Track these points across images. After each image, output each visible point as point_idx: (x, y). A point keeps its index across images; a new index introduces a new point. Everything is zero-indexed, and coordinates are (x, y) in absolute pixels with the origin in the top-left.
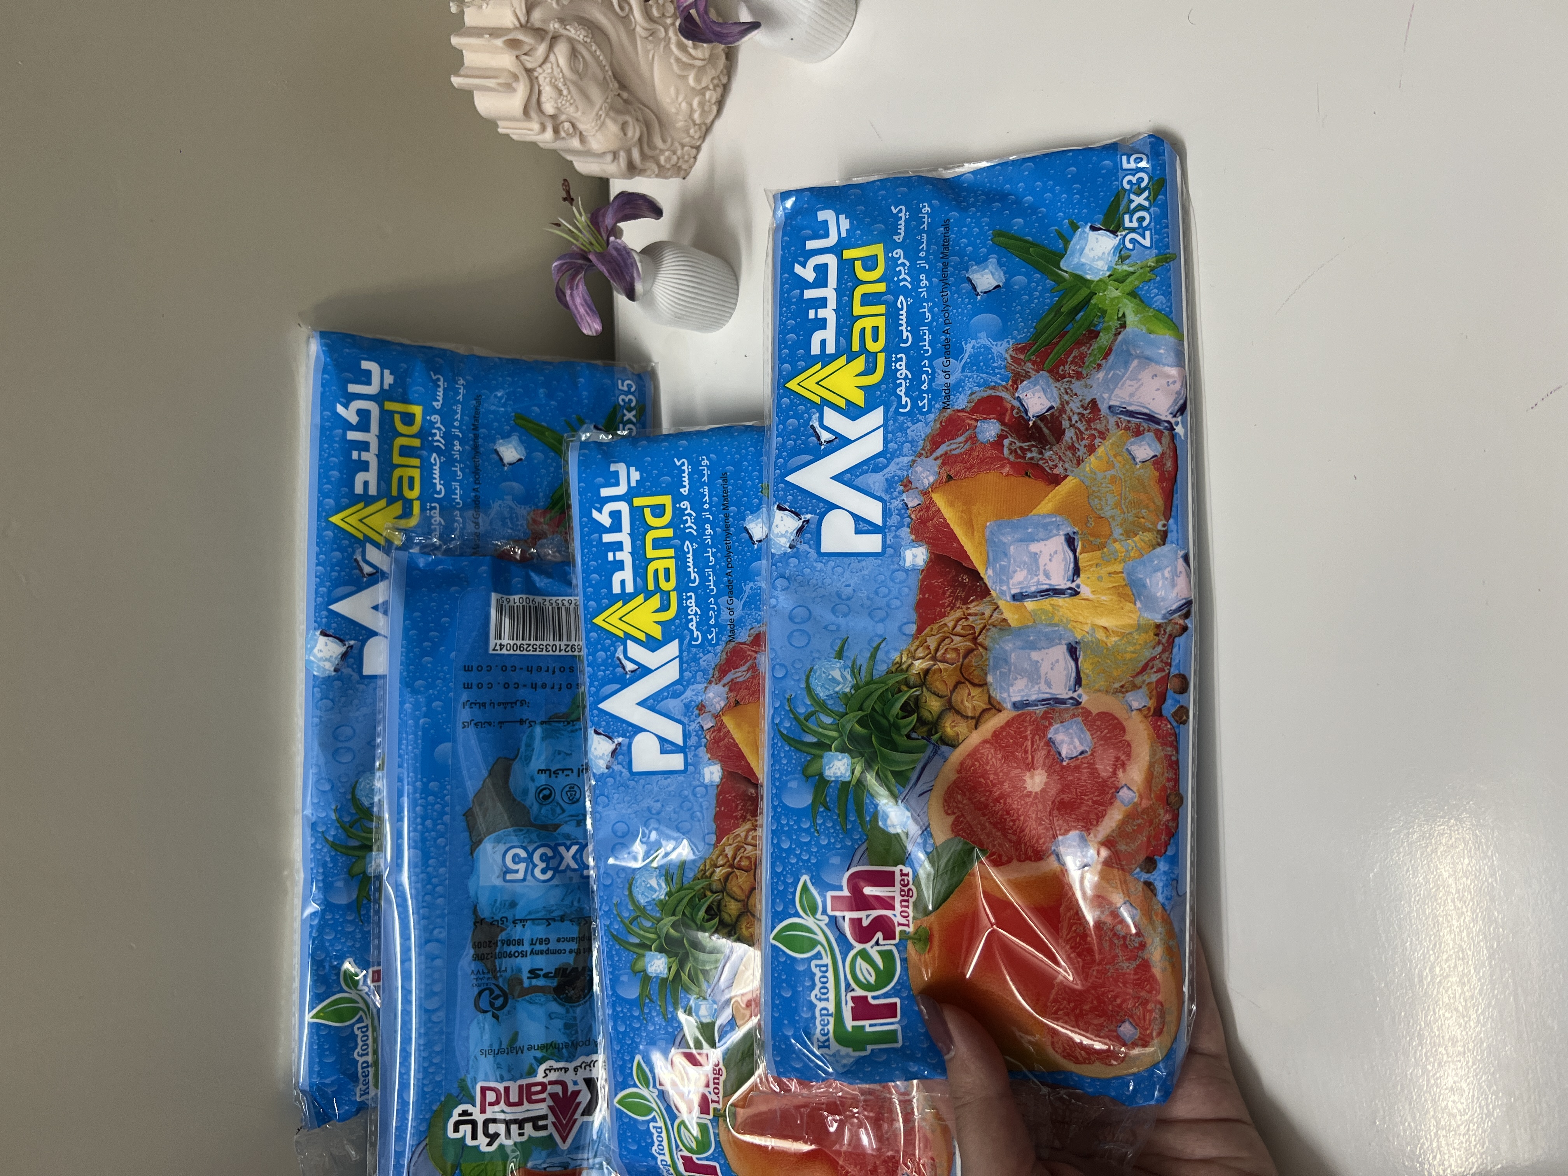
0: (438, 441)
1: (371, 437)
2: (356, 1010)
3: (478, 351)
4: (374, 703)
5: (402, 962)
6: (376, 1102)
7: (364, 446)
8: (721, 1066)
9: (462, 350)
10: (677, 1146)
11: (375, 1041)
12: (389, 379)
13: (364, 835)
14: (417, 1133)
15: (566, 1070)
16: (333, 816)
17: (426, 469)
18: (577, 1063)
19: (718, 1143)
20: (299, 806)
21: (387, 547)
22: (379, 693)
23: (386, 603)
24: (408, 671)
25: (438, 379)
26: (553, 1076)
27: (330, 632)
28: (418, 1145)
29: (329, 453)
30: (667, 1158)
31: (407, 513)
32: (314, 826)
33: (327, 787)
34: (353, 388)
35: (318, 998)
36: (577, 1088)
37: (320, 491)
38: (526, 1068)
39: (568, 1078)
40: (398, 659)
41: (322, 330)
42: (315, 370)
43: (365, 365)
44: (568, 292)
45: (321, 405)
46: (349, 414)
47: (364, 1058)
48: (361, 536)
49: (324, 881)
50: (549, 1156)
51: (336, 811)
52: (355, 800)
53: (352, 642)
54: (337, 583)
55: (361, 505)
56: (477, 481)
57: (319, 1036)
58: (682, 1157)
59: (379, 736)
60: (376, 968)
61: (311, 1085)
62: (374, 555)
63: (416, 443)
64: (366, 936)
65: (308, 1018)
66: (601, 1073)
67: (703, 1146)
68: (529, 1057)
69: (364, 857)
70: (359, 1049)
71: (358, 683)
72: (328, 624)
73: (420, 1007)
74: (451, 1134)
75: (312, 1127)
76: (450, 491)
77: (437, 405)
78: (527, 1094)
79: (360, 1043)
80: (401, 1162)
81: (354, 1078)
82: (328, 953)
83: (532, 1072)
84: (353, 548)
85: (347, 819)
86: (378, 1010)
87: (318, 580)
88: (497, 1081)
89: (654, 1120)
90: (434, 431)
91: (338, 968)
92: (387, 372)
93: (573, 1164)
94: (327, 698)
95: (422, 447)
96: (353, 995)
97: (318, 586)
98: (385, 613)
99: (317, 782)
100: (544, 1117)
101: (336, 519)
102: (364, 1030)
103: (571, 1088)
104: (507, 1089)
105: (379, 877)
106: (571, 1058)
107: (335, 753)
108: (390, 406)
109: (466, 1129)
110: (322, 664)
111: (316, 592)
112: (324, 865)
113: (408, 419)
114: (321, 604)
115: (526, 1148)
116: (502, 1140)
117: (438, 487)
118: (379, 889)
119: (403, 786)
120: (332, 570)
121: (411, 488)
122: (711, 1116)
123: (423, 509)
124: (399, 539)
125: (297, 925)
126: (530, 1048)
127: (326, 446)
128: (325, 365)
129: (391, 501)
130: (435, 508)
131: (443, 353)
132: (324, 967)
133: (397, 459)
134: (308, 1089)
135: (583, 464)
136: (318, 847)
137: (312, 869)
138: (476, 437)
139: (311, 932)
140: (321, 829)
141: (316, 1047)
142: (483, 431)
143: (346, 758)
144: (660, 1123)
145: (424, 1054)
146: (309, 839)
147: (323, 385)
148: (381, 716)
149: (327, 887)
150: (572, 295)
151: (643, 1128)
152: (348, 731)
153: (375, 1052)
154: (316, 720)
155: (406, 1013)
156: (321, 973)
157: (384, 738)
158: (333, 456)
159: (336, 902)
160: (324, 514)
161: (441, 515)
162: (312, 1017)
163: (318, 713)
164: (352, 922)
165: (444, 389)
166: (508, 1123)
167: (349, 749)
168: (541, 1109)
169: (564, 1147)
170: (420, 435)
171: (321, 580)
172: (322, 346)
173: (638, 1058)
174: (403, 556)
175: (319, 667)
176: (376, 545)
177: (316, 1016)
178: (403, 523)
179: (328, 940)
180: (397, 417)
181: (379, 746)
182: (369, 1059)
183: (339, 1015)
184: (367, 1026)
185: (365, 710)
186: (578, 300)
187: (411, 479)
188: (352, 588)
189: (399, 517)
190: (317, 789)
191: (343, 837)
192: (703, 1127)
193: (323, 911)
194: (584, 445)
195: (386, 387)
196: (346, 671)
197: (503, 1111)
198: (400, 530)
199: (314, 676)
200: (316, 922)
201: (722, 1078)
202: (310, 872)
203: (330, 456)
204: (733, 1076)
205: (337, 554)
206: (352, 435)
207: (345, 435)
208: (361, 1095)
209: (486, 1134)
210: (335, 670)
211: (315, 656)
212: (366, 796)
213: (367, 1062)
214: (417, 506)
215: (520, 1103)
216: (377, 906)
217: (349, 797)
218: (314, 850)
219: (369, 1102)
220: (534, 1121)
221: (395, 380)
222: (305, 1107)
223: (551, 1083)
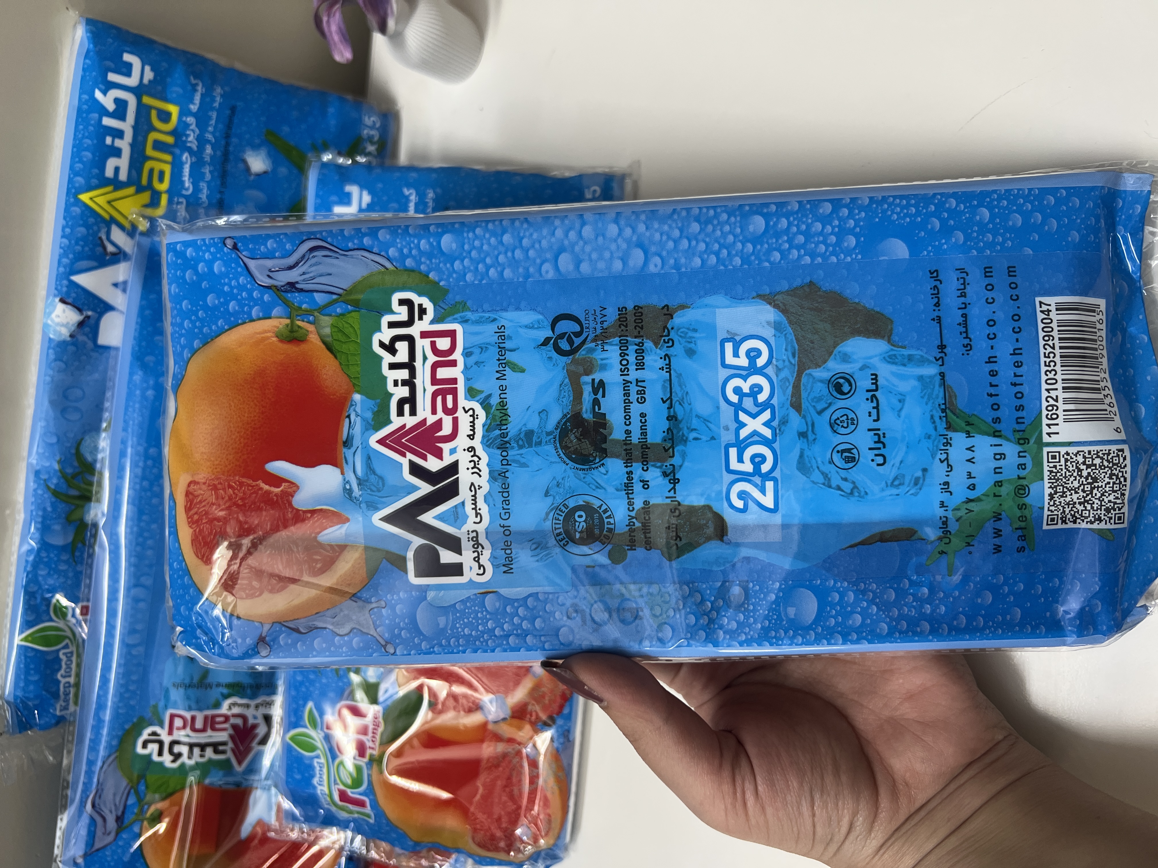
0: (190, 142)
1: (127, 126)
2: (62, 638)
3: (239, 66)
4: (105, 371)
5: (109, 600)
6: (75, 717)
7: (119, 134)
8: (381, 720)
9: (223, 62)
10: (335, 780)
11: (79, 665)
12: (149, 75)
13: (85, 487)
14: (109, 746)
15: (248, 706)
16: (57, 467)
17: (177, 167)
18: (259, 701)
19: (370, 783)
20: (25, 453)
21: (132, 231)
22: (111, 362)
23: (125, 283)
24: (140, 346)
25: (197, 84)
26: (236, 710)
27: (70, 300)
28: (109, 756)
29: (83, 135)
30: (326, 789)
31: (154, 202)
32: (37, 473)
33: (54, 440)
34: (112, 77)
35: (27, 624)
36: (256, 722)
37: (71, 168)
38: (212, 701)
39: (249, 713)
40: (132, 333)
41: (90, 16)
42: (78, 54)
43: (127, 57)
44: (325, 19)
45: (81, 88)
46: (107, 101)
47: (67, 680)
48: (107, 217)
49: (42, 523)
50: (225, 775)
51: (59, 462)
52: (78, 455)
53: (90, 313)
54: (79, 257)
55: (110, 188)
56: (223, 184)
57: (26, 657)
58: (339, 790)
59: (107, 401)
60: (85, 604)
61: (16, 697)
62: (118, 236)
63: (170, 140)
64: (78, 576)
65: (18, 640)
66: (277, 712)
67: (357, 783)
68: (215, 693)
69: (83, 507)
70: (62, 672)
71: (92, 350)
72: (68, 293)
73: (122, 642)
74: (140, 750)
75: (13, 733)
76: (197, 189)
77: (194, 108)
78: (211, 723)
79: (64, 666)
80: (93, 769)
81: (56, 696)
82: (40, 587)
83: (217, 705)
84: (99, 227)
85: (69, 470)
86: (84, 640)
87: (62, 251)
88: (185, 710)
89: (318, 757)
90: (188, 132)
91: (48, 601)
92: (147, 68)
93: (245, 784)
94: (61, 360)
95: (176, 145)
96: (61, 624)
97: (61, 257)
98: (124, 291)
99: (44, 434)
100: (224, 744)
101: (84, 197)
102: (69, 655)
103: (251, 721)
104: (193, 718)
105: (95, 525)
106: (253, 697)
107: (64, 411)
108: (147, 100)
109: (153, 748)
110: (58, 328)
111: (59, 262)
112: (44, 510)
113: (165, 116)
114: (64, 273)
115: (205, 768)
116: (185, 759)
117: (187, 185)
118: (95, 536)
119: (126, 448)
120: (77, 243)
121: (161, 179)
122: (366, 760)
123: (170, 202)
124: (143, 225)
125: (14, 558)
126: (218, 685)
127: (81, 127)
128: (88, 52)
129: (140, 190)
130: (182, 203)
131: (204, 61)
132: (36, 598)
133: (150, 151)
134: (12, 700)
135: (321, 182)
136: (40, 492)
137: (32, 511)
138: (227, 144)
139: (26, 567)
140: (44, 476)
141: (22, 666)
142: (234, 140)
143: (75, 416)
144: (323, 760)
145: (121, 682)
146: (32, 484)
147: (84, 69)
148: (111, 384)
149: (44, 528)
150: (328, 22)
151: (307, 762)
152: (78, 393)
153: (78, 675)
154: (48, 379)
155: (109, 645)
156: (32, 603)
157: (112, 403)
158: (87, 138)
159: (53, 543)
160: (73, 191)
161: (187, 209)
162: (22, 640)
163: (51, 372)
164: (66, 562)
165: (202, 94)
166: (191, 746)
167: (77, 409)
168: (222, 736)
169: (239, 769)
170: (173, 133)
171: (65, 251)
172: (87, 32)
173: (310, 705)
174: (146, 241)
175: (55, 331)
176: (122, 227)
177: (25, 639)
178: (149, 212)
179: (42, 576)
180: (154, 113)
181: (107, 410)
182: (72, 680)
183: (46, 641)
184: (72, 653)
185: (96, 376)
186: (334, 28)
187: (162, 174)
188: (94, 264)
189: (146, 206)
190: (44, 441)
191: (64, 486)
192: (358, 769)
193: (39, 550)
194: (324, 165)
195: (146, 81)
196: (81, 338)
197: (188, 736)
198: (144, 217)
199: (50, 339)
200: (31, 558)
201: (380, 730)
202: (29, 513)
203: (84, 137)
204: (390, 729)
205: (83, 230)
206: (107, 121)
207: (100, 120)
208: (61, 710)
209: (171, 752)
210: (71, 336)
211: (52, 321)
212: (91, 453)
213: (69, 683)
214: (164, 200)
215: (204, 730)
216: (91, 551)
217: (73, 451)
218: (35, 495)
219: (68, 717)
220: (216, 747)
221: (155, 77)
222: (8, 715)
223: (235, 716)
